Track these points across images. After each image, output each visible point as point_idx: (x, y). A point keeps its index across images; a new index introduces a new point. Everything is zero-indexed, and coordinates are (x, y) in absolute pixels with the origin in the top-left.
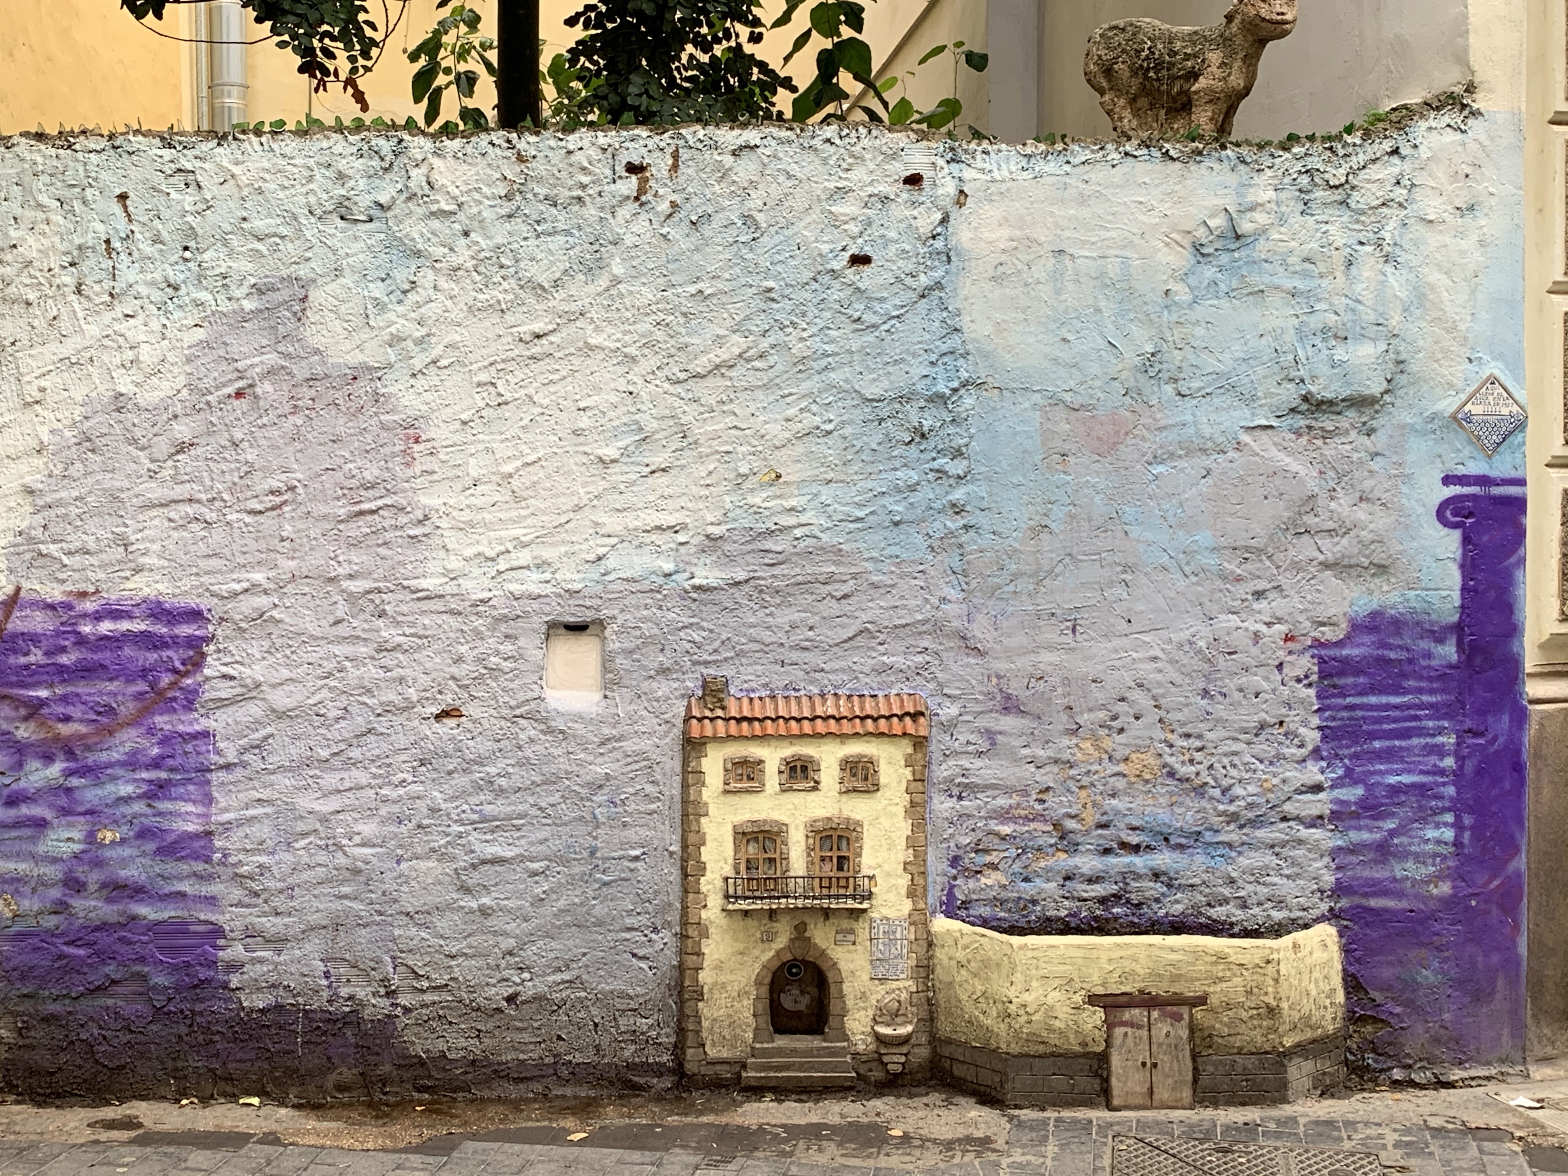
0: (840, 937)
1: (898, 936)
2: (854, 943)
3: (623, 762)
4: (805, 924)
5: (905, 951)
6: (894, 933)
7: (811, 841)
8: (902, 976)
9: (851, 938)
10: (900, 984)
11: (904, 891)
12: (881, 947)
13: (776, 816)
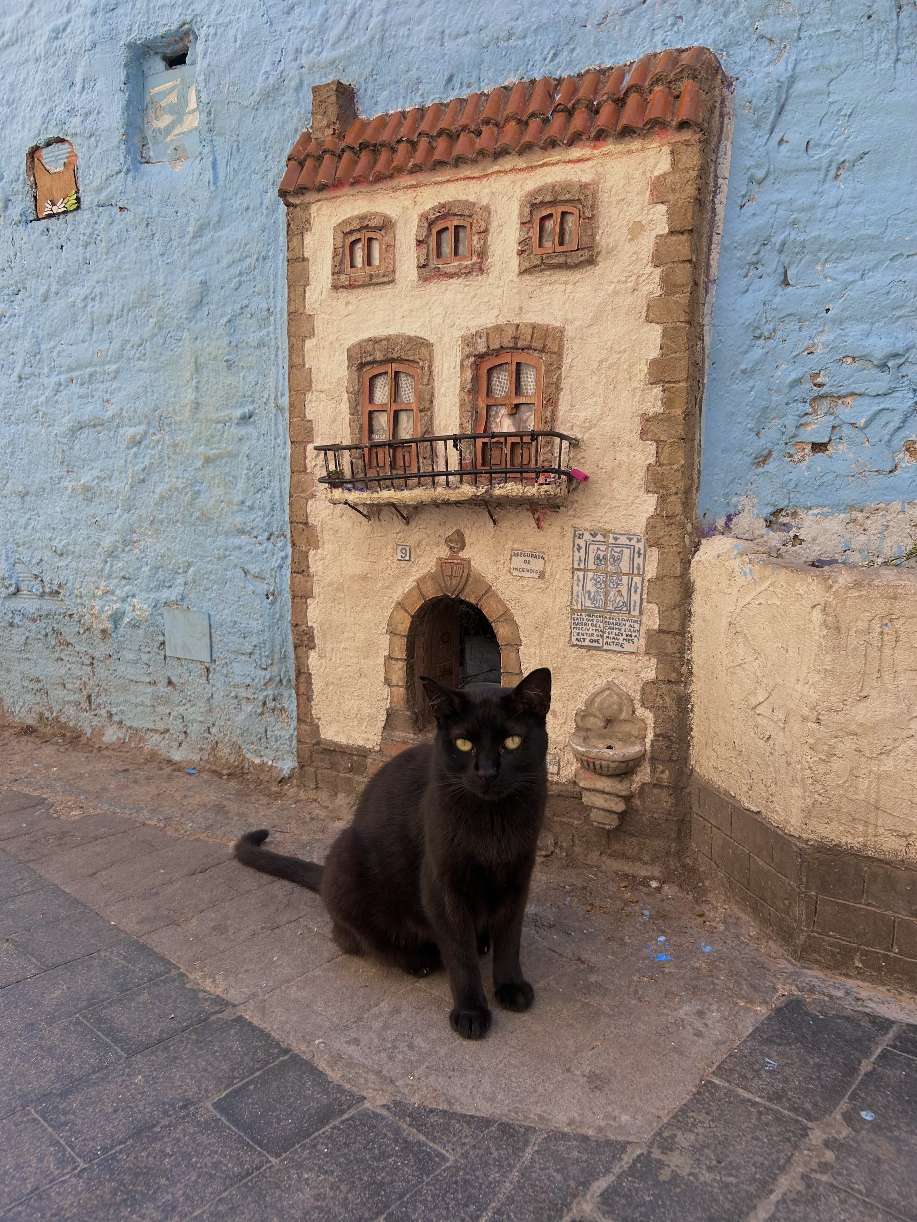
0: (518, 562)
1: (624, 566)
2: (542, 575)
3: (224, 262)
4: (460, 535)
5: (636, 597)
6: (616, 560)
7: (469, 375)
8: (628, 647)
9: (537, 564)
10: (624, 661)
11: (640, 476)
12: (590, 586)
13: (411, 330)
